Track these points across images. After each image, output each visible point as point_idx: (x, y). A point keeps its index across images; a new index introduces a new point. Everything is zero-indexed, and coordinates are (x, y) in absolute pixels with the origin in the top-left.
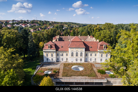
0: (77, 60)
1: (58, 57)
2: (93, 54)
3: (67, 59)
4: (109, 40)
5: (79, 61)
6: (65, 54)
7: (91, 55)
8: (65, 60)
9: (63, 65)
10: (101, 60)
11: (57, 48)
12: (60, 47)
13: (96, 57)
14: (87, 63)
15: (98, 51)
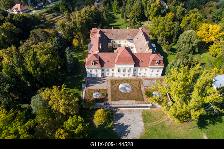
0: (124, 75)
1: (103, 72)
2: (143, 69)
3: (113, 74)
4: (169, 33)
5: (127, 76)
6: (111, 70)
7: (141, 70)
8: (111, 75)
9: (109, 82)
10: (151, 75)
11: (102, 63)
12: (105, 61)
13: (146, 72)
14: (135, 78)
15: (150, 66)
